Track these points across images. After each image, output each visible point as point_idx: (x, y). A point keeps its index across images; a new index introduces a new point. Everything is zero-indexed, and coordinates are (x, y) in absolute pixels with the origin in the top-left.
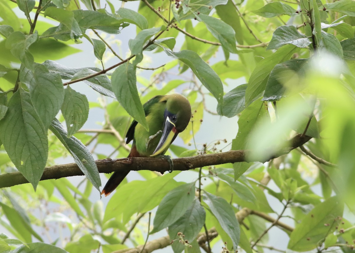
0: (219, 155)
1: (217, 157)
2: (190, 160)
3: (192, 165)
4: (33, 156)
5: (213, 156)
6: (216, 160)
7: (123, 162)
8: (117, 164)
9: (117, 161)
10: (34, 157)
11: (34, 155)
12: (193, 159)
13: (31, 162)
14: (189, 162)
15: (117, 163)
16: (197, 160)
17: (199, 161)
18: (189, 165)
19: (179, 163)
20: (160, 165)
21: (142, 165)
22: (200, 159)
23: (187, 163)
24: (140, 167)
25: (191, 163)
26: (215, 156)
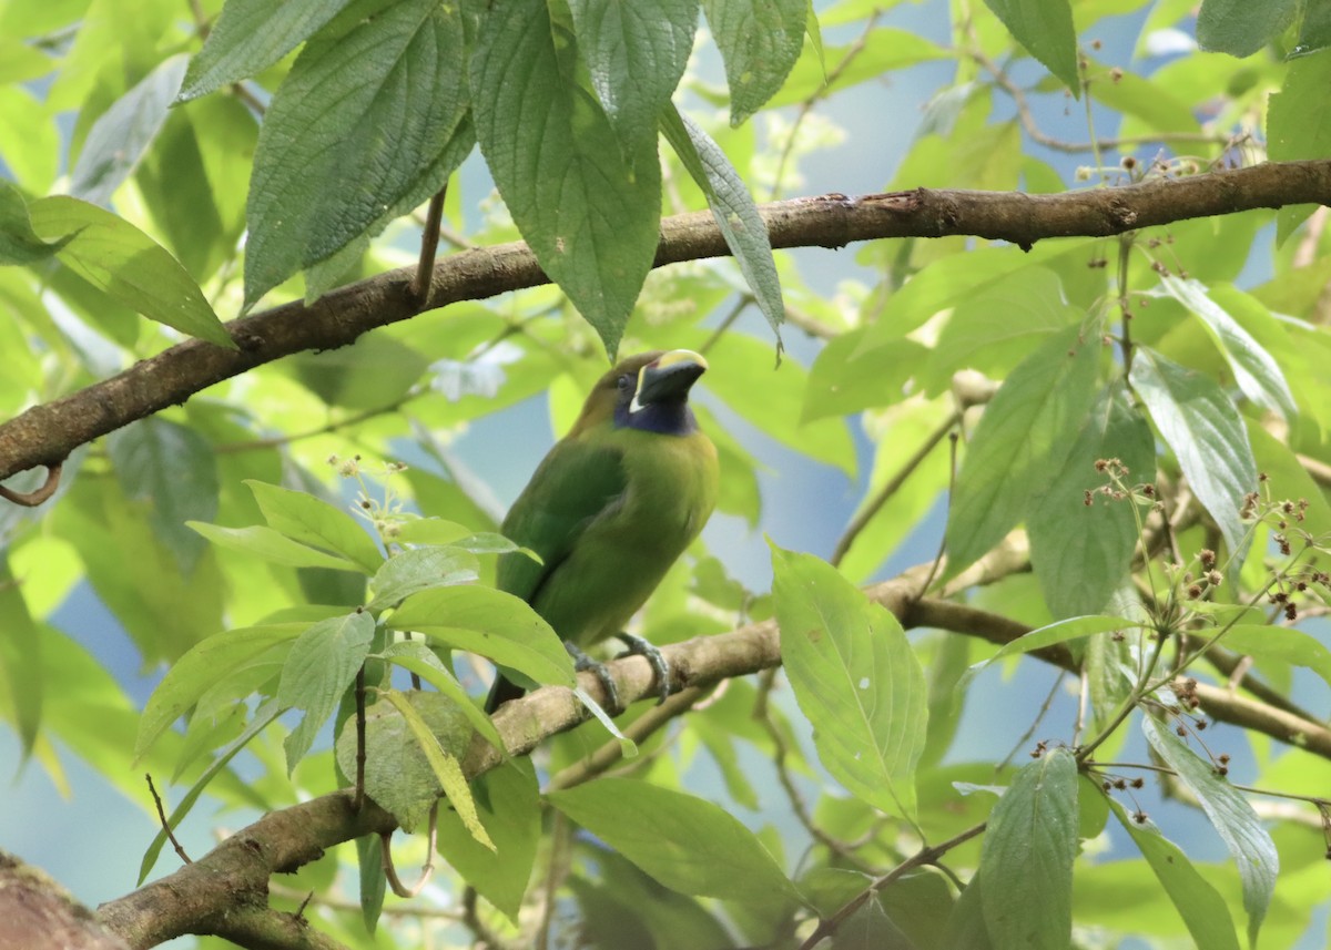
0: (1227, 178)
1: (1222, 184)
2: (1123, 195)
3: (1132, 214)
4: (602, 218)
5: (1204, 181)
6: (1218, 196)
7: (886, 203)
8: (864, 212)
9: (865, 200)
10: (606, 225)
11: (605, 216)
12: (1136, 193)
13: (594, 240)
14: (1122, 204)
15: (868, 209)
16: (1148, 196)
17: (1155, 198)
18: (1124, 214)
19: (1085, 208)
20: (1018, 215)
21: (956, 217)
22: (1159, 192)
23: (1116, 205)
24: (949, 221)
25: (1127, 208)
26: (1214, 181)
